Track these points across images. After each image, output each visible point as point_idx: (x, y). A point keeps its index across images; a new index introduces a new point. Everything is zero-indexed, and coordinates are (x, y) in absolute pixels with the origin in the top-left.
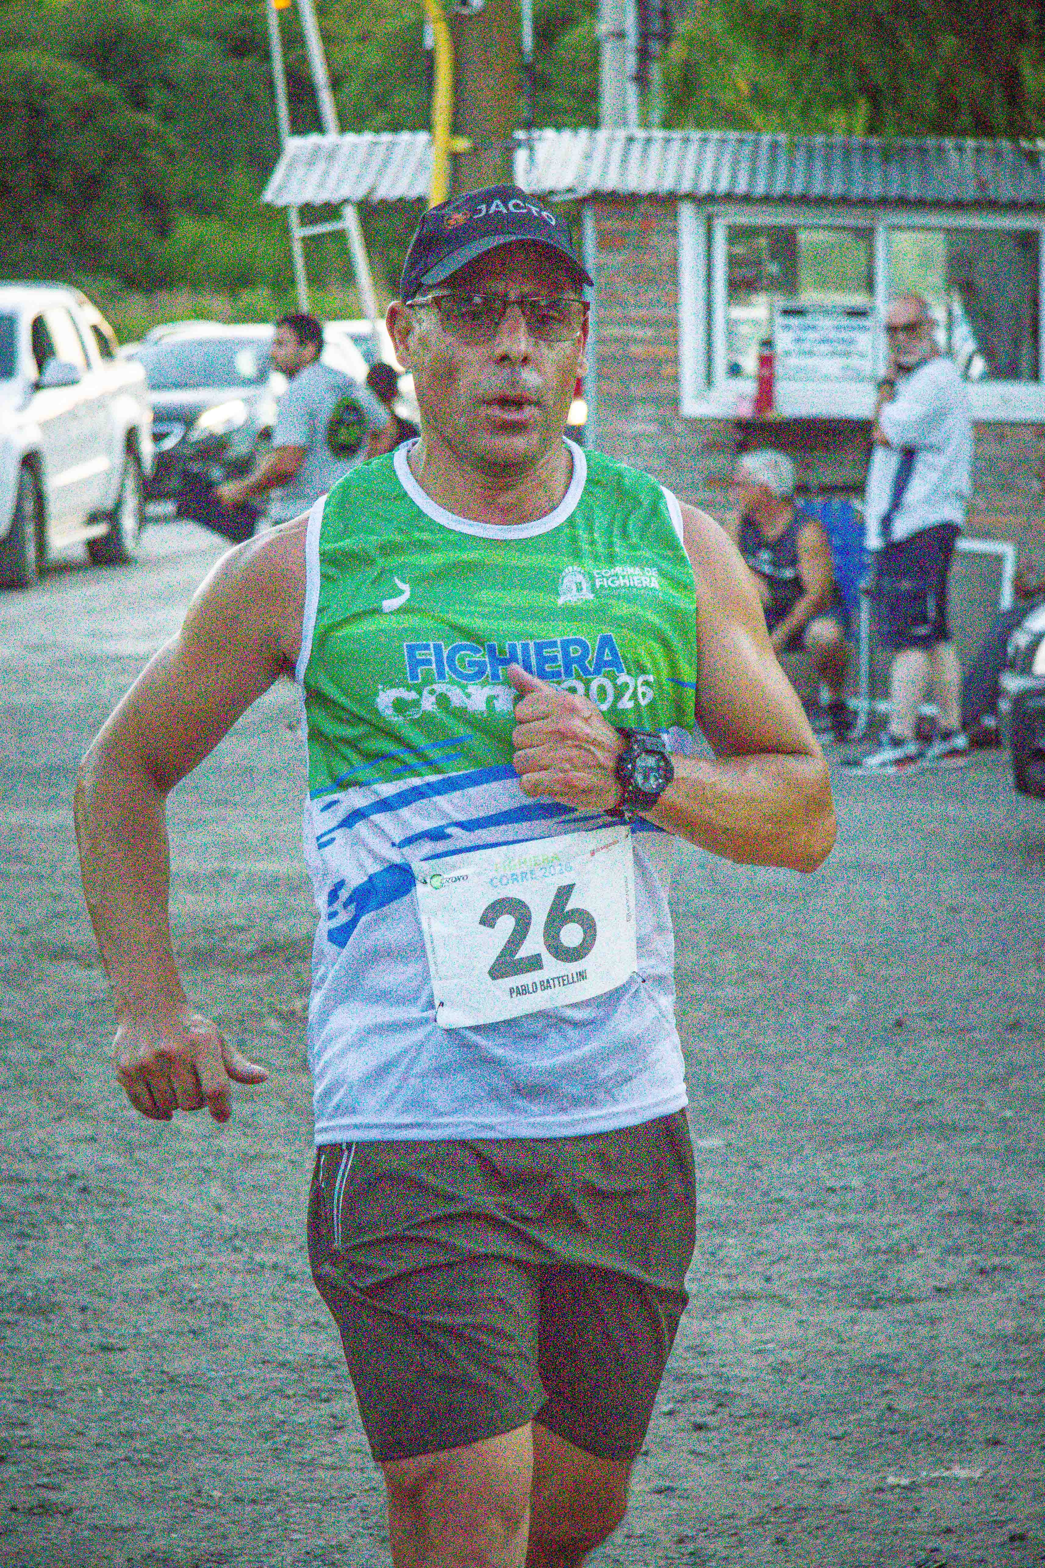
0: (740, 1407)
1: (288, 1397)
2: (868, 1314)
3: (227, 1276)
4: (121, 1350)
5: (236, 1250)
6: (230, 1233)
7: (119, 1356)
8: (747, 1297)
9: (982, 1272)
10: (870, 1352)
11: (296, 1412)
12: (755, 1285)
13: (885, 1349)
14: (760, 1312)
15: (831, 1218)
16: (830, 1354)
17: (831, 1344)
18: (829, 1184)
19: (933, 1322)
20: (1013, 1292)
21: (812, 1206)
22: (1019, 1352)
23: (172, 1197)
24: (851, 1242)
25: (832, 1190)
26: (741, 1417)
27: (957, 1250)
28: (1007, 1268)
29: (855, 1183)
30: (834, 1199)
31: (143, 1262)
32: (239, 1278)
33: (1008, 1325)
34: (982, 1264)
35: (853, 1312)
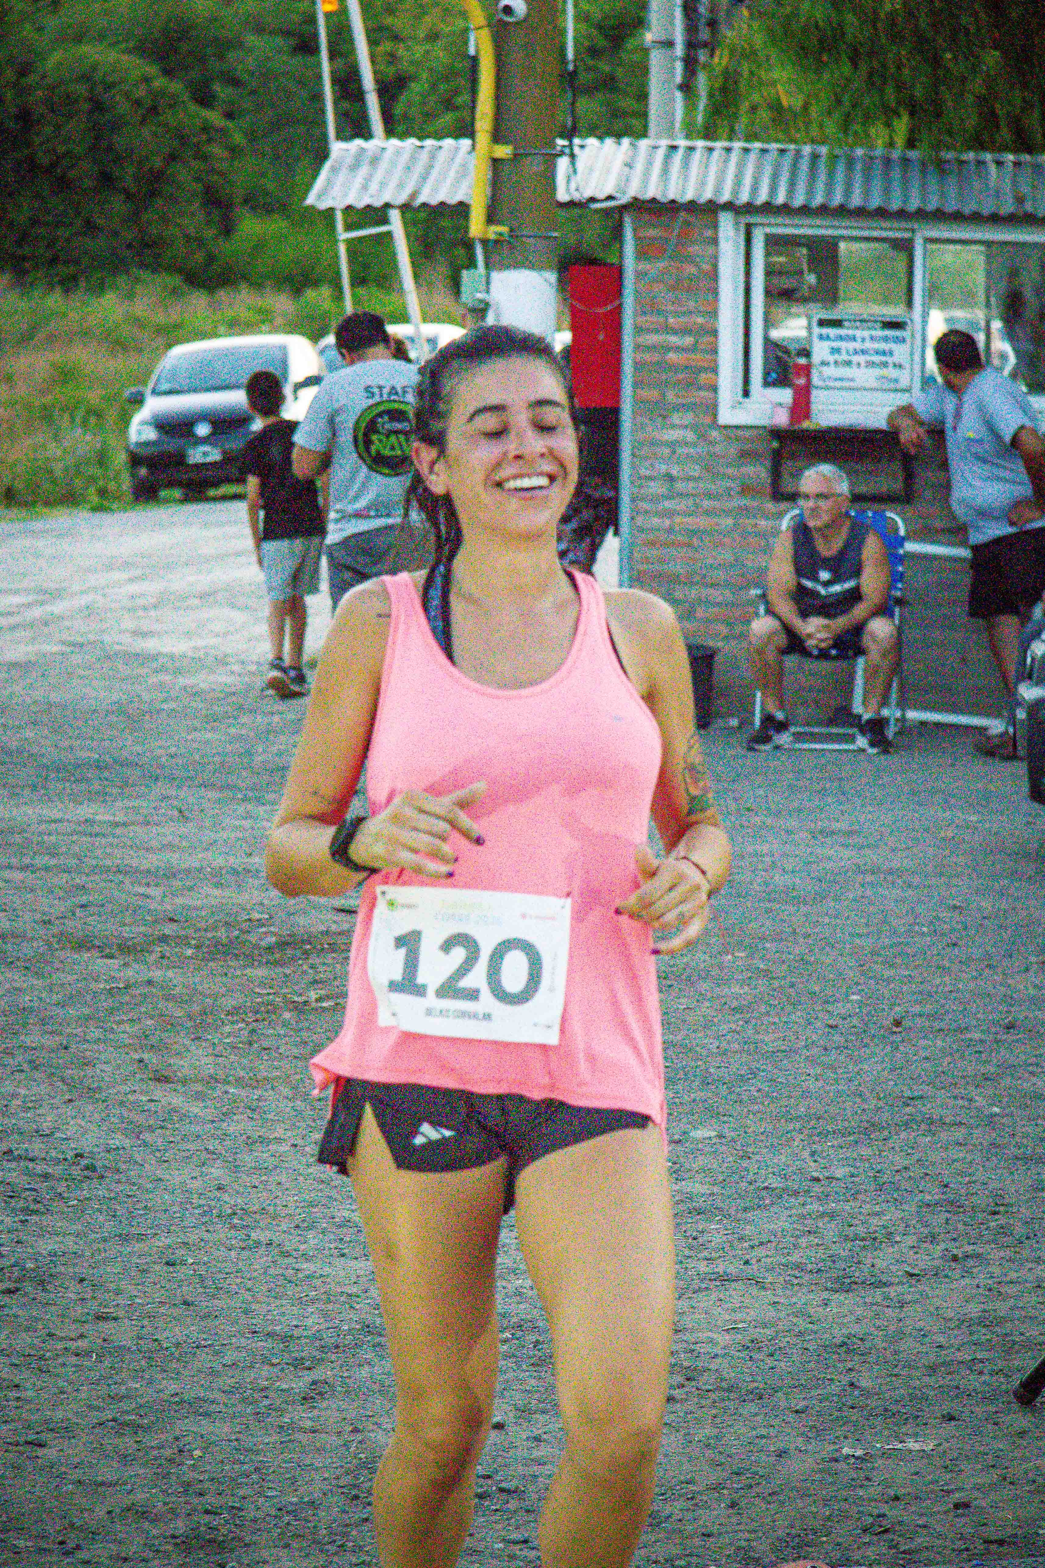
0: (706, 1381)
1: (273, 1365)
2: (841, 1297)
3: (223, 1252)
4: (115, 1319)
5: (234, 1227)
6: (230, 1211)
7: (112, 1324)
8: (725, 1279)
9: (955, 1259)
10: (839, 1333)
11: (279, 1379)
12: (733, 1268)
13: (855, 1329)
14: (735, 1293)
15: (814, 1207)
16: (800, 1334)
17: (802, 1324)
18: (815, 1174)
19: (902, 1305)
20: (982, 1279)
21: (796, 1193)
22: (982, 1335)
23: (177, 1176)
24: (830, 1230)
25: (817, 1180)
26: (708, 1391)
27: (933, 1238)
28: (978, 1256)
29: (839, 1173)
30: (817, 1189)
31: (141, 1238)
32: (233, 1254)
33: (974, 1309)
34: (955, 1251)
35: (826, 1295)
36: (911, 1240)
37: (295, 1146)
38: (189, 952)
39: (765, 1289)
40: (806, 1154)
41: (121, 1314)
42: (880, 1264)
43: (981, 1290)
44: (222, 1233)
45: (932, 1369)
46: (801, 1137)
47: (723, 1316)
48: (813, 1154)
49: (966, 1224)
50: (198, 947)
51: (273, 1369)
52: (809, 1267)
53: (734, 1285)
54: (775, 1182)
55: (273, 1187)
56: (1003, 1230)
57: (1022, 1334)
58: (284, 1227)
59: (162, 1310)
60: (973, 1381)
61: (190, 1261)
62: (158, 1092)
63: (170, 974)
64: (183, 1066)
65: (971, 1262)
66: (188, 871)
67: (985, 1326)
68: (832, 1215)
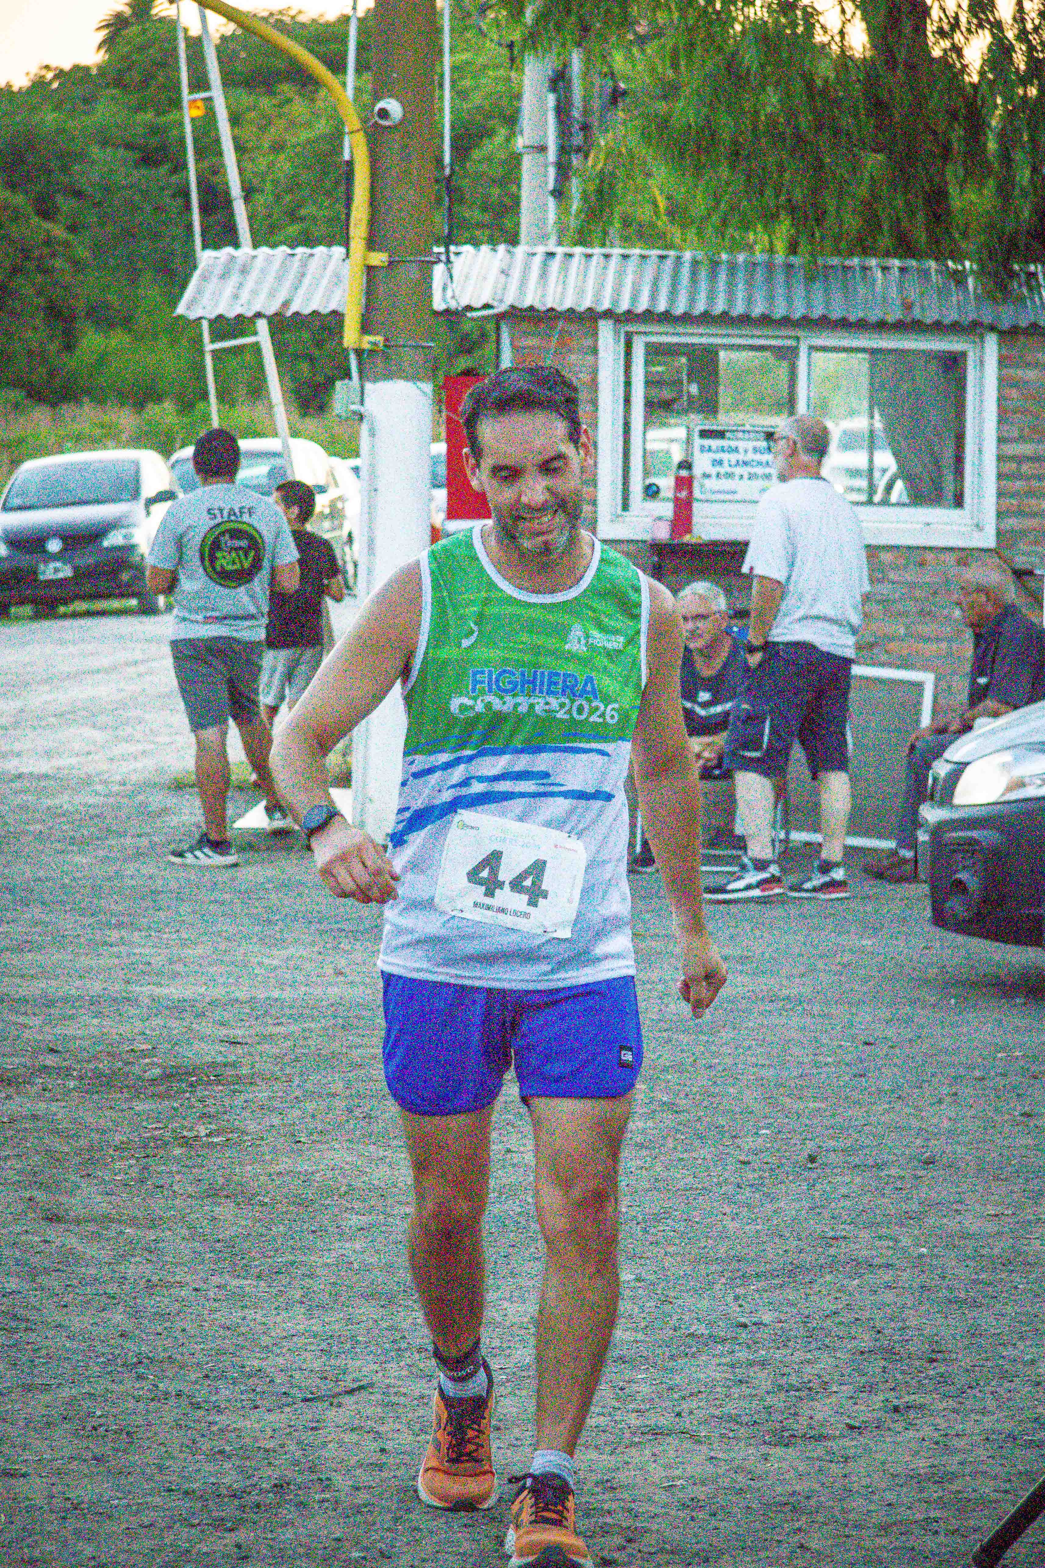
0: (648, 1542)
1: (192, 1526)
2: (779, 1451)
3: (131, 1404)
4: (24, 1476)
5: (140, 1377)
6: (134, 1360)
7: (22, 1481)
8: (657, 1433)
9: (896, 1409)
10: (782, 1490)
11: (200, 1541)
12: (665, 1421)
13: (799, 1486)
14: (670, 1447)
15: (742, 1355)
16: (742, 1491)
17: (742, 1481)
18: (741, 1320)
19: (847, 1460)
20: (927, 1431)
21: (724, 1340)
22: (934, 1492)
23: (77, 1322)
24: (762, 1379)
25: (745, 1326)
26: (650, 1554)
27: (870, 1388)
28: (921, 1407)
29: (767, 1318)
30: (744, 1335)
32: (141, 1405)
33: (922, 1464)
34: (896, 1402)
35: (764, 1449)
36: (847, 1390)
37: (197, 1290)
38: (71, 1084)
39: (701, 1443)
40: (730, 1299)
41: (30, 1471)
42: (819, 1416)
43: (926, 1444)
44: (129, 1384)
45: (885, 1528)
46: (723, 1280)
47: (656, 1472)
48: (736, 1298)
49: (904, 1373)
50: (81, 1078)
51: (193, 1531)
52: (746, 1419)
53: (669, 1439)
54: (701, 1329)
55: (178, 1334)
56: (943, 1379)
57: (974, 1491)
58: (193, 1377)
59: (73, 1466)
60: (930, 1543)
61: (99, 1413)
62: (52, 1232)
63: (54, 1107)
64: (75, 1205)
65: (912, 1414)
66: (65, 1000)
67: (935, 1483)
68: (763, 1364)
